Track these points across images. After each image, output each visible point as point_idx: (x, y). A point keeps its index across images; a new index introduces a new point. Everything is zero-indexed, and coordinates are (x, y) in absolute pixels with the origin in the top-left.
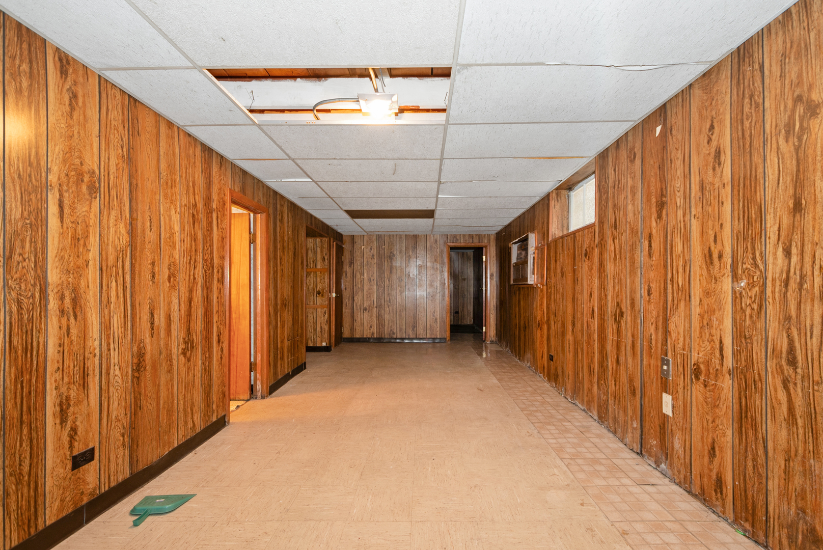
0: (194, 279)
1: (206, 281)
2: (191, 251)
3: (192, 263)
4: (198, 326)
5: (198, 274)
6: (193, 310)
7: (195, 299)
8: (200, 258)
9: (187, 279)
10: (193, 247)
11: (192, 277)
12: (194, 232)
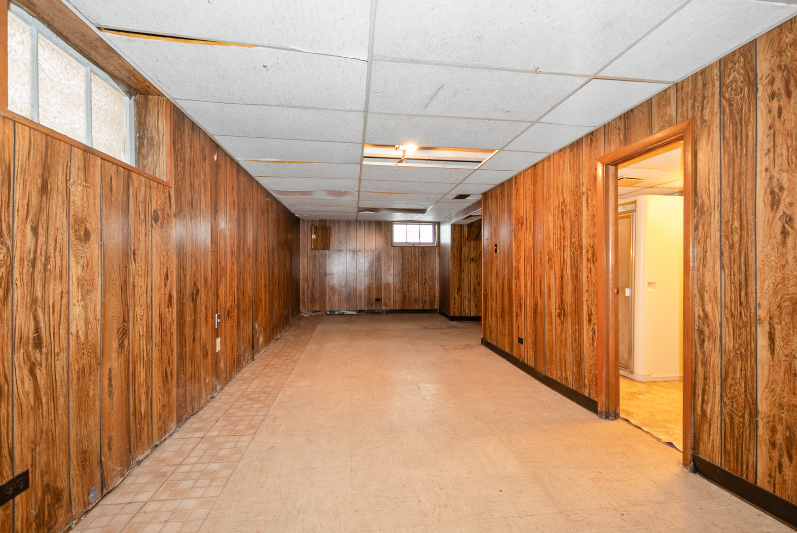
0: (564, 260)
1: (574, 261)
2: (560, 239)
3: (562, 248)
4: (569, 299)
5: (567, 256)
6: (564, 285)
7: (566, 277)
8: (568, 243)
9: (559, 261)
10: (562, 235)
11: (562, 259)
12: (563, 223)
